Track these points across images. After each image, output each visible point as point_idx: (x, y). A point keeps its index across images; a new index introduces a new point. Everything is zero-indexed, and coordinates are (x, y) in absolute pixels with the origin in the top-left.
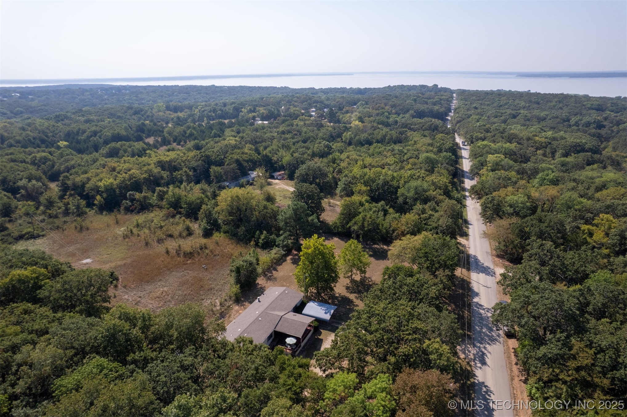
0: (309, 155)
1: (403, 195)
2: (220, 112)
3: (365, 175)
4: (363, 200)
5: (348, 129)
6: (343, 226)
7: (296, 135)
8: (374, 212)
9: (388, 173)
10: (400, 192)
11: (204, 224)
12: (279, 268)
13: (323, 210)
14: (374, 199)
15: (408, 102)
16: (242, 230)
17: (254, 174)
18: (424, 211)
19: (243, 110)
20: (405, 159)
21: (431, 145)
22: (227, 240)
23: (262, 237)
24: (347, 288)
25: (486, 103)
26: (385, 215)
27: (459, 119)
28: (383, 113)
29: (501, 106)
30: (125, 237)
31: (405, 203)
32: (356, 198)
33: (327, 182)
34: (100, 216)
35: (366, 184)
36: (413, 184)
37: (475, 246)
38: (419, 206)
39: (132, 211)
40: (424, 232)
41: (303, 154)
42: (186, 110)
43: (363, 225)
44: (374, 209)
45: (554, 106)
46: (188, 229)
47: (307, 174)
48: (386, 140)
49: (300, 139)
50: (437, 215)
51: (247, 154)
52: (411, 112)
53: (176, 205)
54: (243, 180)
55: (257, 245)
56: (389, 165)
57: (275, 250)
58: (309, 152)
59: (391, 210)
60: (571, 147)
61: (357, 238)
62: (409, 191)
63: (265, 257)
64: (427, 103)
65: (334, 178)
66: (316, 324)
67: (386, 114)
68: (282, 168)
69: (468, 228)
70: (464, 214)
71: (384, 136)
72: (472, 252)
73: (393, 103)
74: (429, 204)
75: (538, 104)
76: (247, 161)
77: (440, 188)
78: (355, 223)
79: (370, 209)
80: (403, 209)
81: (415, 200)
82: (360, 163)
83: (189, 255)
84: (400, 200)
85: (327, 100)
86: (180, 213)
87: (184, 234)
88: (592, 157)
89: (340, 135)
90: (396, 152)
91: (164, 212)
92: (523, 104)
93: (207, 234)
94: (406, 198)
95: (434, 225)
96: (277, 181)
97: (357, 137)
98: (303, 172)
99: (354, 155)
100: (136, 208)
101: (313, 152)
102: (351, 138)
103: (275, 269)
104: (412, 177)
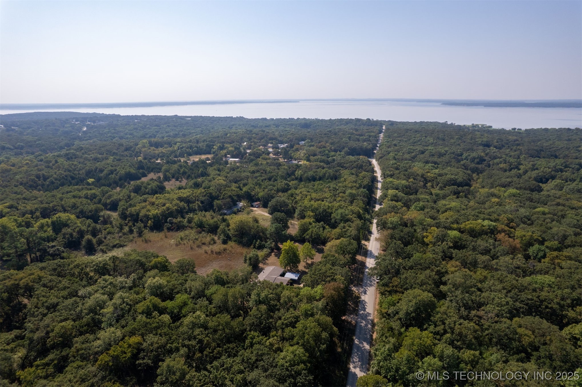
0: (275, 191)
1: (334, 217)
2: (196, 149)
3: (312, 206)
4: (311, 221)
5: (299, 167)
6: (301, 237)
7: (262, 173)
8: (318, 228)
9: (326, 203)
10: (333, 215)
11: (222, 237)
12: (268, 259)
13: (288, 228)
14: (318, 220)
15: (344, 139)
16: (245, 240)
17: (241, 204)
18: (344, 227)
19: (214, 147)
20: (337, 193)
21: (355, 182)
22: (237, 245)
23: (258, 243)
24: (305, 267)
25: (404, 139)
26: (324, 230)
27: (381, 155)
28: (325, 151)
29: (415, 142)
30: (177, 245)
31: (336, 222)
32: (307, 220)
33: (289, 210)
34: (152, 233)
35: (312, 211)
36: (340, 211)
37: (372, 245)
38: (342, 224)
39: (172, 230)
40: (342, 238)
41: (271, 190)
42: (166, 146)
43: (312, 235)
44: (317, 227)
45: (455, 142)
46: (213, 239)
47: (276, 205)
48: (326, 177)
49: (266, 177)
50: (351, 229)
51: (234, 191)
52: (346, 149)
53: (201, 226)
54: (235, 209)
55: (254, 247)
56: (327, 198)
57: (265, 250)
58: (275, 188)
59: (327, 227)
60: (447, 181)
61: (309, 242)
62: (337, 215)
63: (261, 254)
64: (359, 140)
65: (292, 206)
66: (291, 281)
67: (327, 152)
68: (258, 200)
69: (371, 236)
70: (371, 228)
71: (325, 174)
72: (369, 248)
73: (332, 141)
74: (347, 223)
75: (444, 140)
76: (235, 196)
77: (355, 213)
78: (307, 235)
79: (315, 227)
80: (334, 226)
81: (341, 220)
82: (308, 197)
83: (219, 253)
84: (333, 221)
85: (280, 137)
86: (204, 231)
87: (212, 242)
88: (457, 189)
89: (293, 173)
90: (331, 188)
91: (194, 230)
92: (431, 140)
93: (225, 242)
94: (336, 219)
95: (349, 234)
96: (255, 209)
97: (306, 175)
98: (274, 204)
99: (304, 190)
100: (174, 228)
101: (278, 189)
102: (302, 175)
103: (267, 259)
104: (340, 207)
